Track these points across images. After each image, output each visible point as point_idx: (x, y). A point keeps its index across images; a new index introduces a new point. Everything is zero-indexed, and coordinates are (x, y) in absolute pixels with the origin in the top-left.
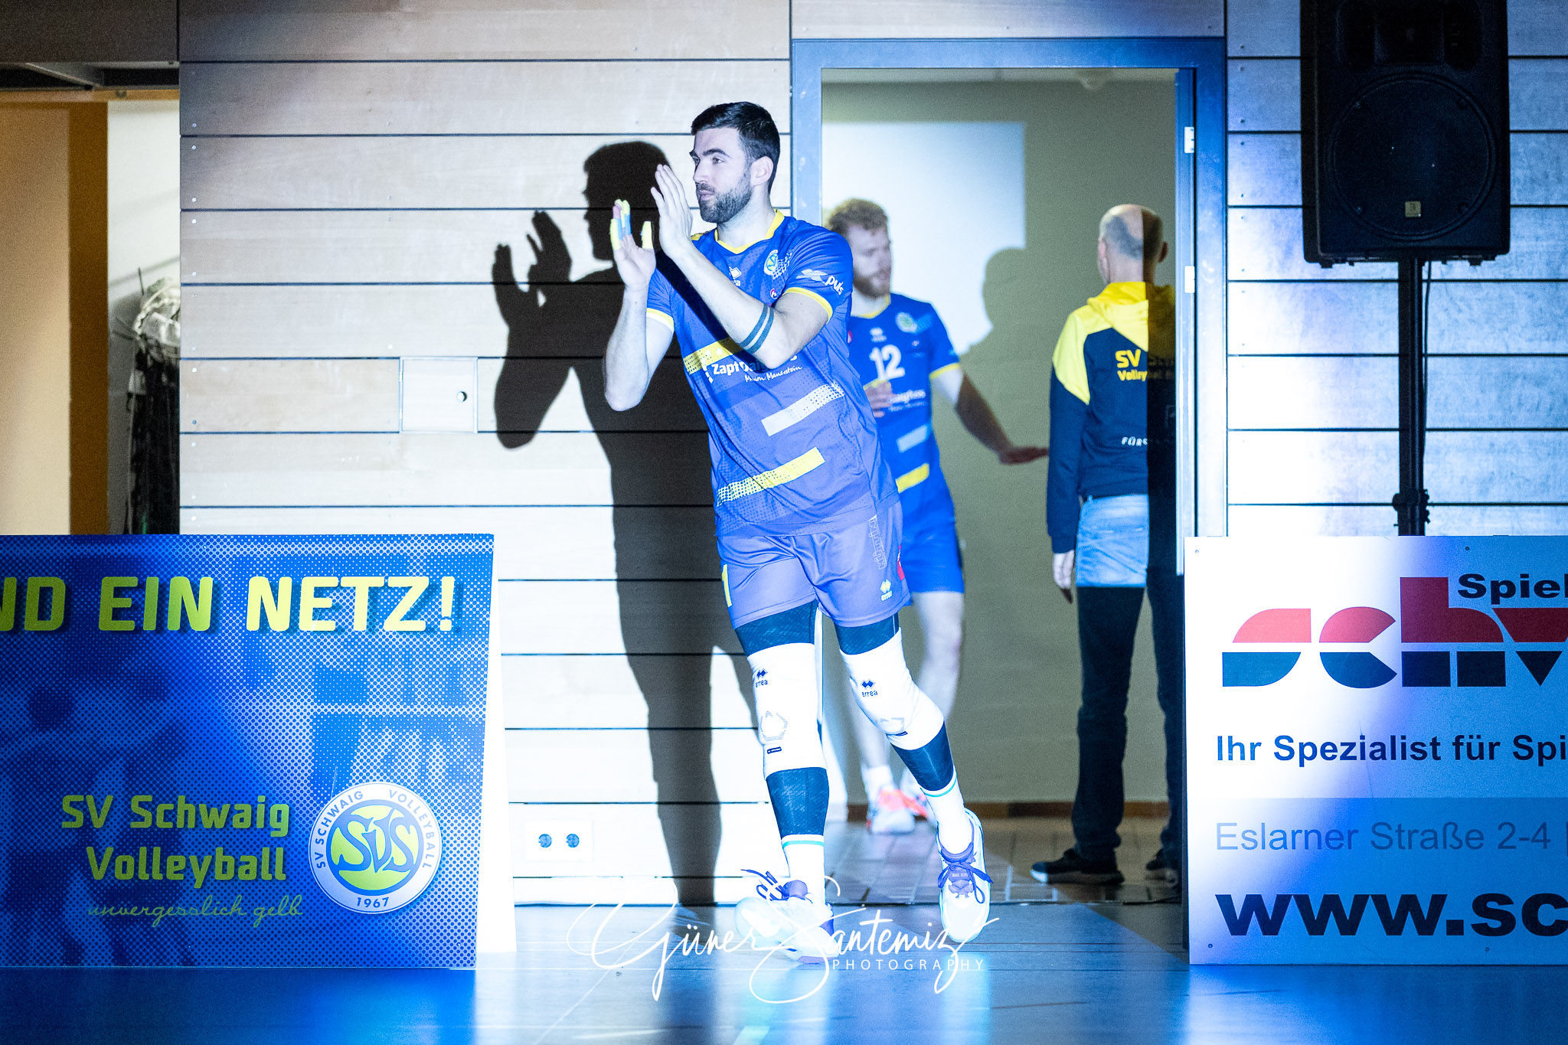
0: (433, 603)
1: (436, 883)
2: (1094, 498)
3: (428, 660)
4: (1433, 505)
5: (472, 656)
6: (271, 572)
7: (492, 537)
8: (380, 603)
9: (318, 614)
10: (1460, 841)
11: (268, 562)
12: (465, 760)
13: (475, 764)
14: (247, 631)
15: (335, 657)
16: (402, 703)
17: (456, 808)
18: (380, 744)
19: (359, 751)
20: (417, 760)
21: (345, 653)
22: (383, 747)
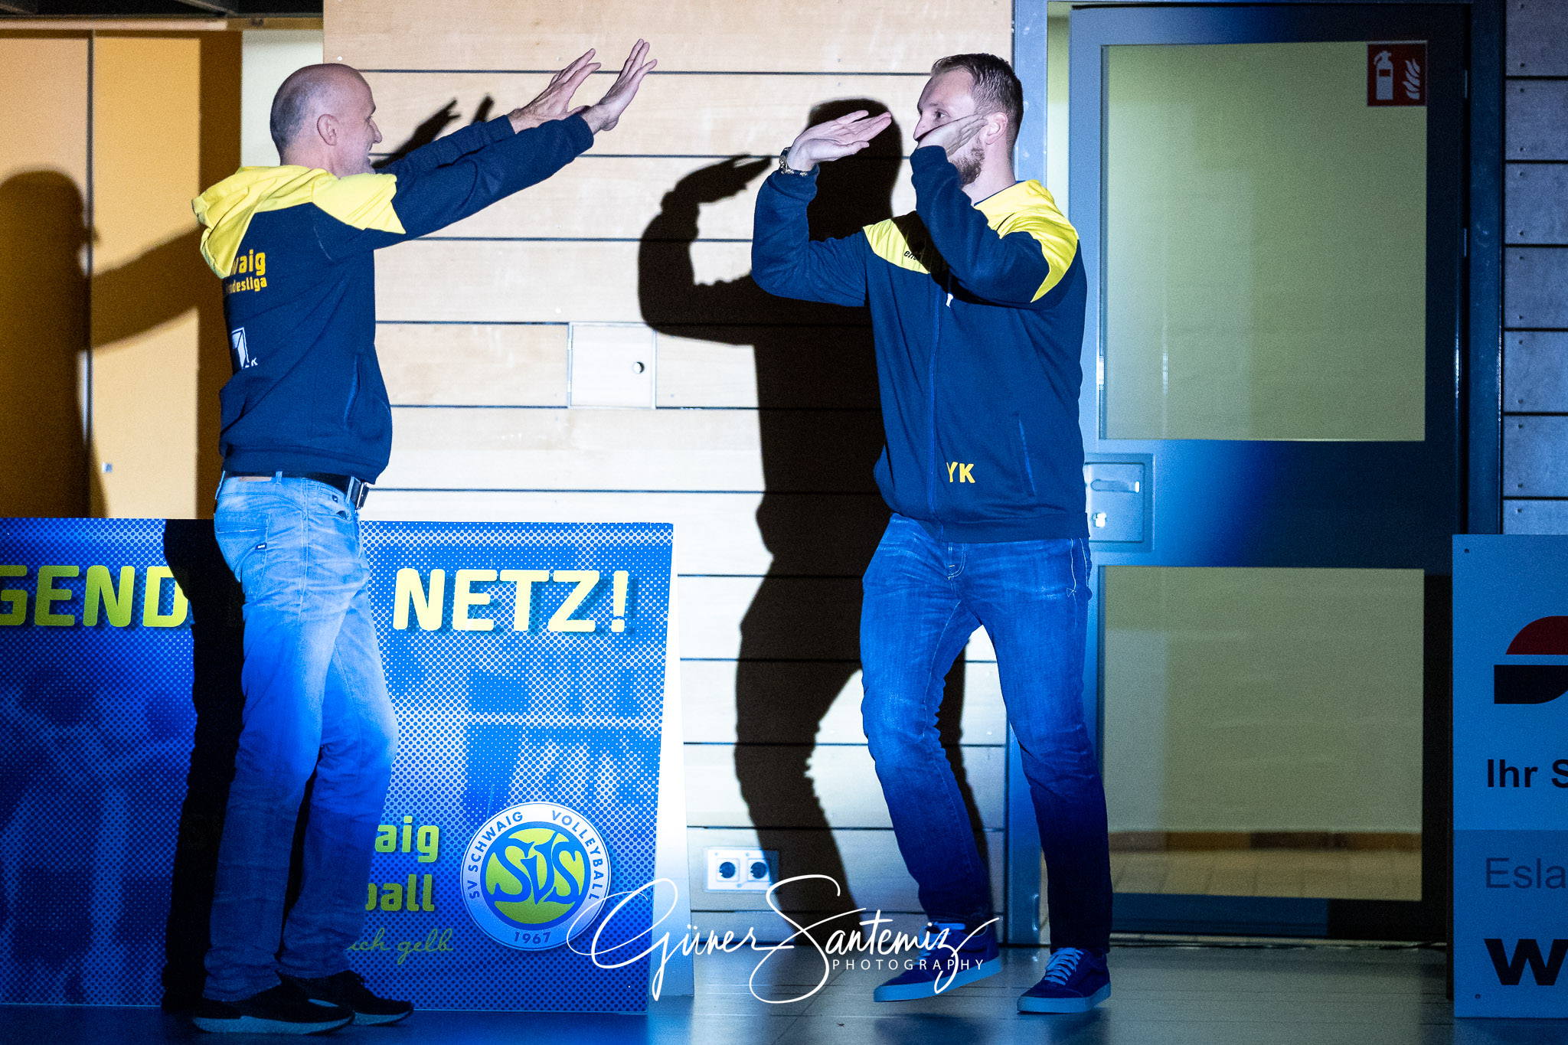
0: (604, 601)
3: (597, 664)
5: (648, 661)
6: (422, 564)
7: (670, 526)
8: (544, 599)
9: (474, 611)
11: (418, 553)
12: (638, 778)
13: (650, 782)
14: (394, 630)
15: (493, 660)
16: (567, 714)
17: (628, 832)
18: (542, 759)
19: (518, 766)
20: (584, 778)
21: (504, 656)
22: (545, 763)
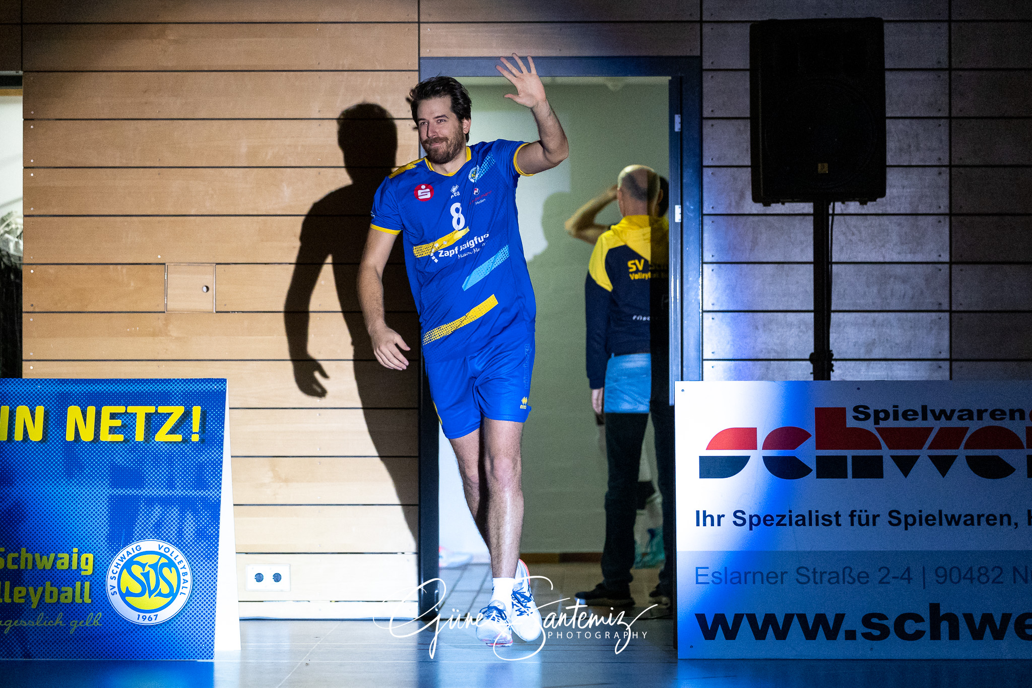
0: (187, 423)
1: (189, 605)
2: (616, 355)
3: (183, 460)
4: (836, 360)
5: (213, 458)
6: (82, 403)
7: (225, 380)
8: (154, 423)
9: (113, 430)
10: (854, 579)
11: (80, 397)
12: (208, 525)
13: (214, 528)
14: (66, 441)
15: (123, 458)
16: (166, 488)
17: (202, 556)
18: (152, 515)
19: (138, 519)
20: (176, 526)
21: (130, 456)
22: (154, 517)
